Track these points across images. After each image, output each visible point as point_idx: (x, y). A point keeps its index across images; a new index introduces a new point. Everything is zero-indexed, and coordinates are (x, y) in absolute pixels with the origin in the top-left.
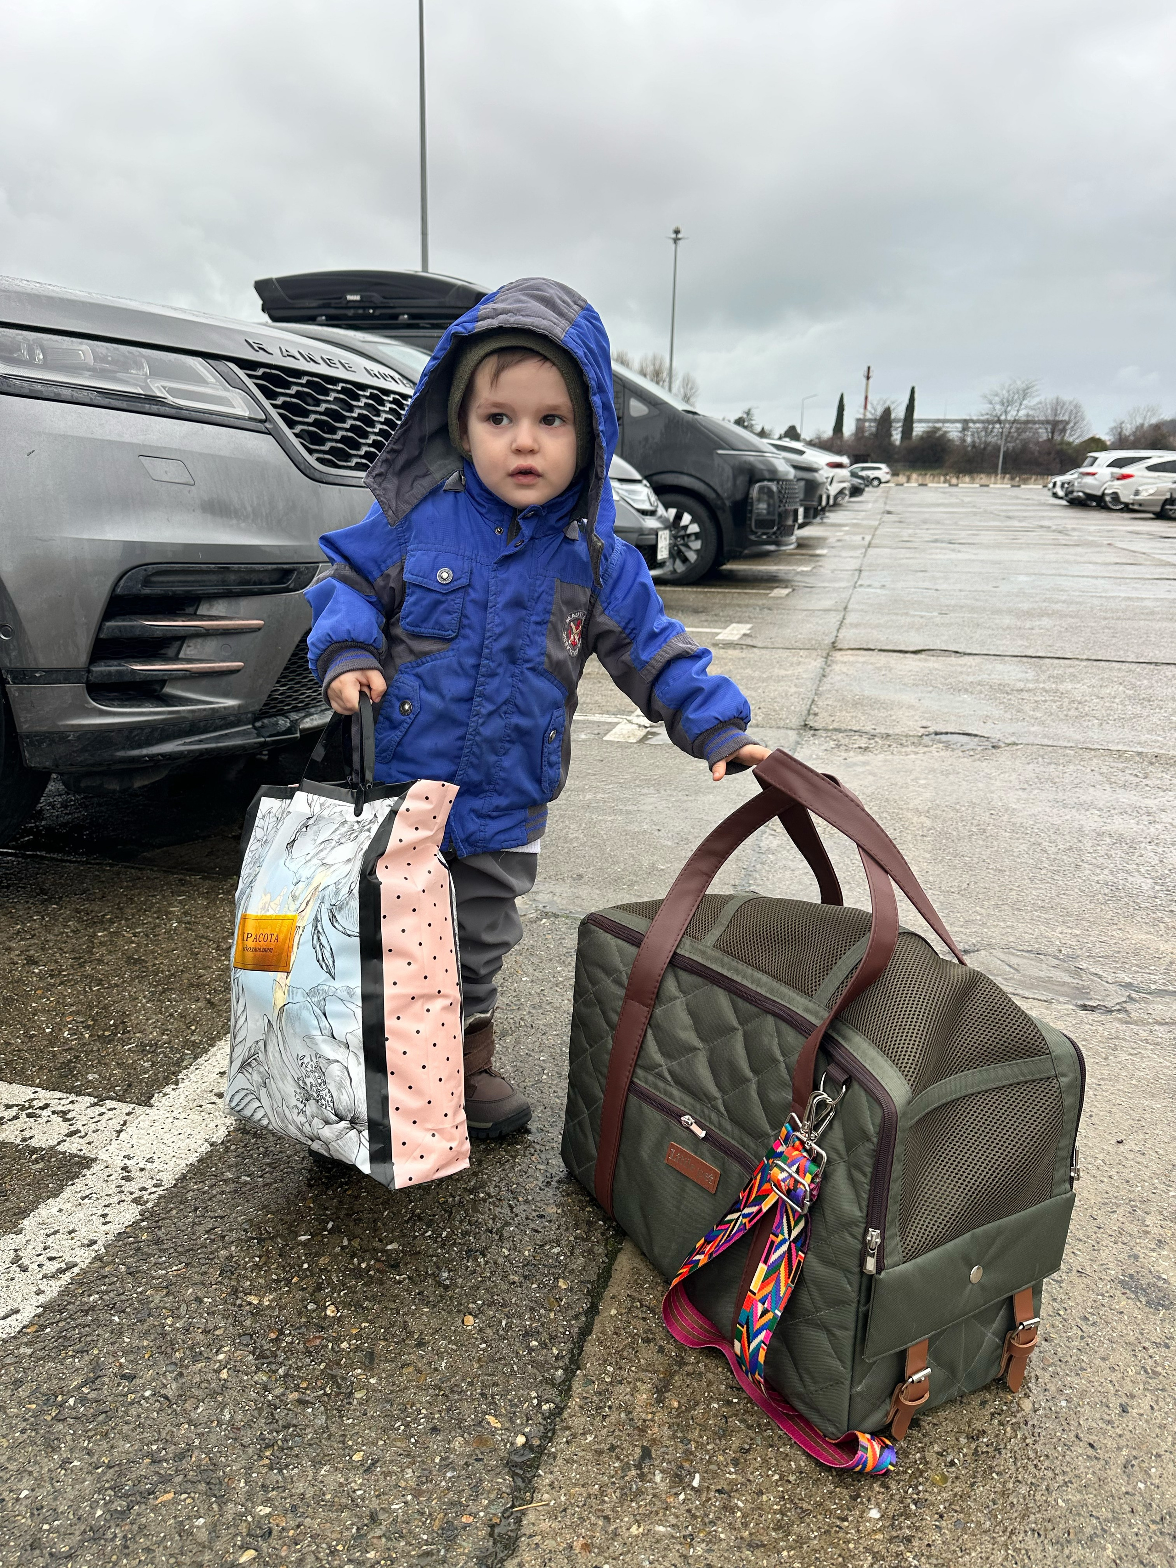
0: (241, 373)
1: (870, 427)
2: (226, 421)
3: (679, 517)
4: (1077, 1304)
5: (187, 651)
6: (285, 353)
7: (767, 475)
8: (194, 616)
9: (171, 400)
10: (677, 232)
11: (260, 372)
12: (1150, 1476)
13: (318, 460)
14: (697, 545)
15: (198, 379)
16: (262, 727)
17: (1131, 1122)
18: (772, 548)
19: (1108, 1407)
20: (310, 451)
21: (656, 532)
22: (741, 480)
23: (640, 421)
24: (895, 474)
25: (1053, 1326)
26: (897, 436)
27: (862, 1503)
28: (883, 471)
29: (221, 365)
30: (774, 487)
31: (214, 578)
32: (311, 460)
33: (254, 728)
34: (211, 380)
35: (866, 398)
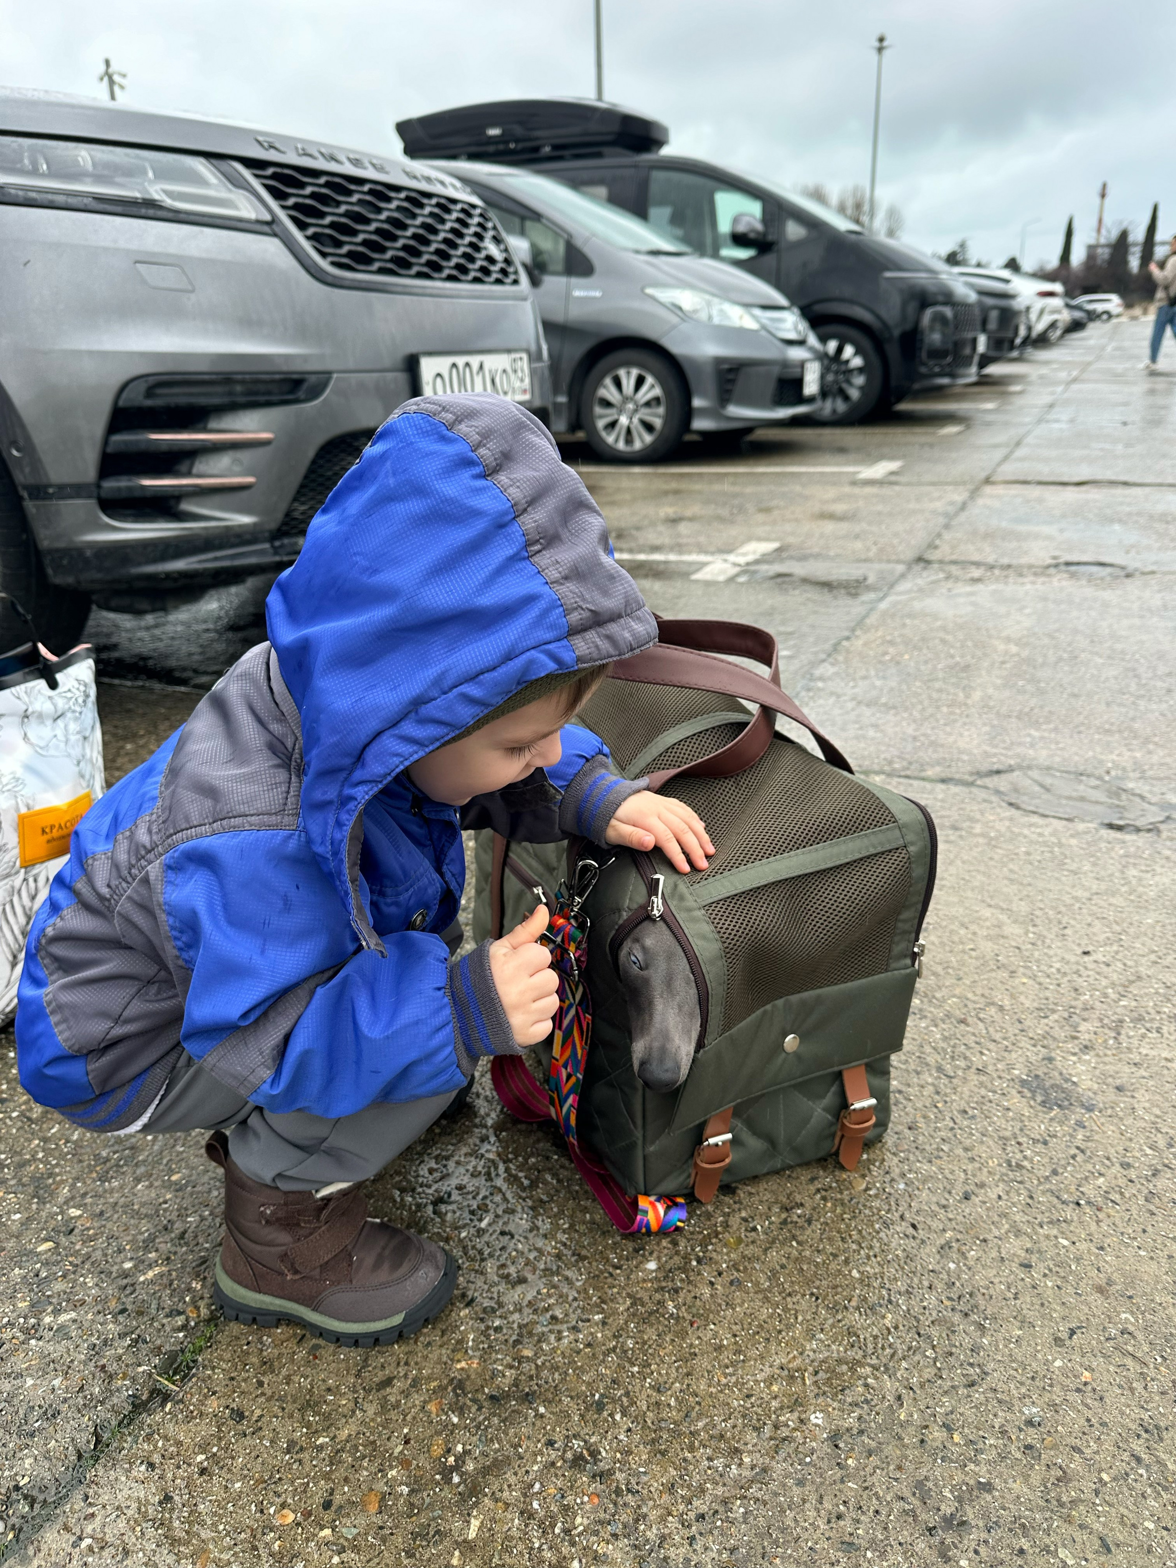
0: (246, 173)
1: (1104, 254)
2: (228, 223)
3: (840, 350)
4: (961, 1098)
5: (200, 466)
6: (301, 152)
7: (941, 298)
8: (206, 430)
9: (169, 202)
10: (881, 40)
11: (270, 171)
12: (966, 1258)
13: (334, 264)
14: (859, 380)
15: (197, 179)
16: (282, 546)
17: (1110, 935)
18: (945, 381)
19: (950, 1193)
20: (324, 255)
21: (802, 364)
22: (912, 307)
23: (799, 244)
24: (1129, 305)
25: (925, 1117)
26: (1134, 263)
27: (643, 1256)
28: (1113, 302)
29: (224, 165)
30: (948, 312)
31: (219, 389)
32: (324, 264)
33: (273, 546)
34: (213, 180)
35: (1100, 221)
